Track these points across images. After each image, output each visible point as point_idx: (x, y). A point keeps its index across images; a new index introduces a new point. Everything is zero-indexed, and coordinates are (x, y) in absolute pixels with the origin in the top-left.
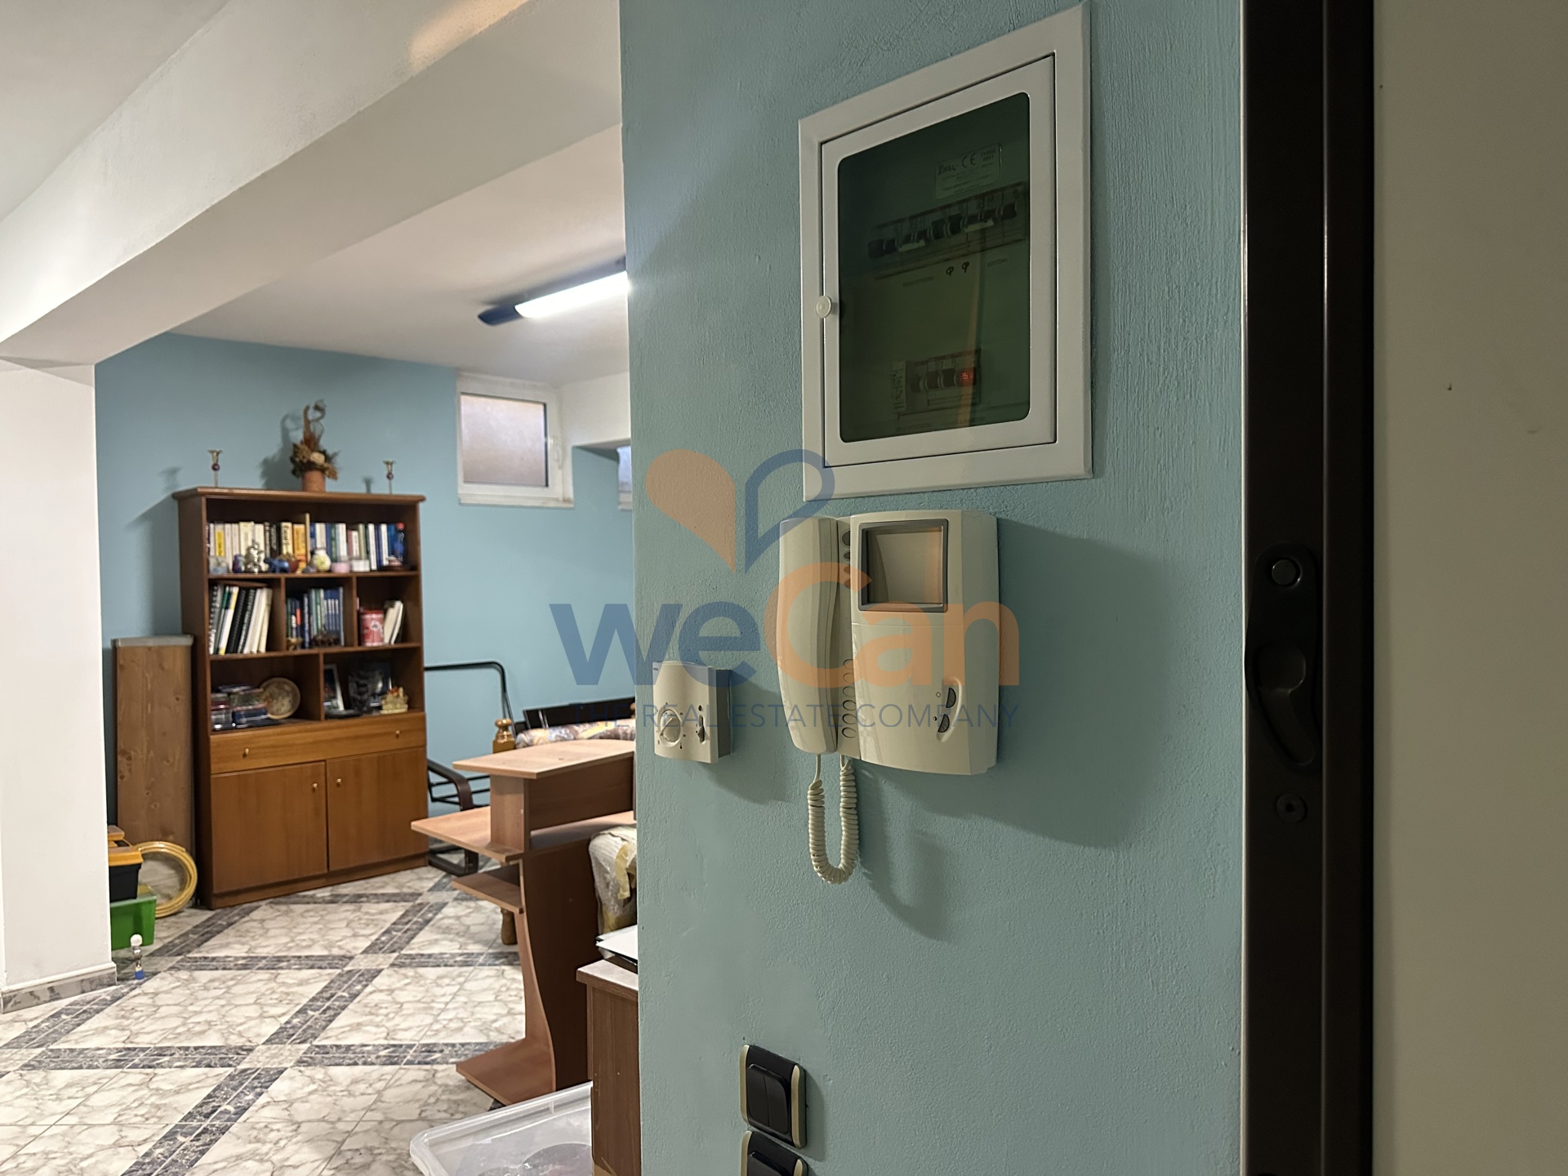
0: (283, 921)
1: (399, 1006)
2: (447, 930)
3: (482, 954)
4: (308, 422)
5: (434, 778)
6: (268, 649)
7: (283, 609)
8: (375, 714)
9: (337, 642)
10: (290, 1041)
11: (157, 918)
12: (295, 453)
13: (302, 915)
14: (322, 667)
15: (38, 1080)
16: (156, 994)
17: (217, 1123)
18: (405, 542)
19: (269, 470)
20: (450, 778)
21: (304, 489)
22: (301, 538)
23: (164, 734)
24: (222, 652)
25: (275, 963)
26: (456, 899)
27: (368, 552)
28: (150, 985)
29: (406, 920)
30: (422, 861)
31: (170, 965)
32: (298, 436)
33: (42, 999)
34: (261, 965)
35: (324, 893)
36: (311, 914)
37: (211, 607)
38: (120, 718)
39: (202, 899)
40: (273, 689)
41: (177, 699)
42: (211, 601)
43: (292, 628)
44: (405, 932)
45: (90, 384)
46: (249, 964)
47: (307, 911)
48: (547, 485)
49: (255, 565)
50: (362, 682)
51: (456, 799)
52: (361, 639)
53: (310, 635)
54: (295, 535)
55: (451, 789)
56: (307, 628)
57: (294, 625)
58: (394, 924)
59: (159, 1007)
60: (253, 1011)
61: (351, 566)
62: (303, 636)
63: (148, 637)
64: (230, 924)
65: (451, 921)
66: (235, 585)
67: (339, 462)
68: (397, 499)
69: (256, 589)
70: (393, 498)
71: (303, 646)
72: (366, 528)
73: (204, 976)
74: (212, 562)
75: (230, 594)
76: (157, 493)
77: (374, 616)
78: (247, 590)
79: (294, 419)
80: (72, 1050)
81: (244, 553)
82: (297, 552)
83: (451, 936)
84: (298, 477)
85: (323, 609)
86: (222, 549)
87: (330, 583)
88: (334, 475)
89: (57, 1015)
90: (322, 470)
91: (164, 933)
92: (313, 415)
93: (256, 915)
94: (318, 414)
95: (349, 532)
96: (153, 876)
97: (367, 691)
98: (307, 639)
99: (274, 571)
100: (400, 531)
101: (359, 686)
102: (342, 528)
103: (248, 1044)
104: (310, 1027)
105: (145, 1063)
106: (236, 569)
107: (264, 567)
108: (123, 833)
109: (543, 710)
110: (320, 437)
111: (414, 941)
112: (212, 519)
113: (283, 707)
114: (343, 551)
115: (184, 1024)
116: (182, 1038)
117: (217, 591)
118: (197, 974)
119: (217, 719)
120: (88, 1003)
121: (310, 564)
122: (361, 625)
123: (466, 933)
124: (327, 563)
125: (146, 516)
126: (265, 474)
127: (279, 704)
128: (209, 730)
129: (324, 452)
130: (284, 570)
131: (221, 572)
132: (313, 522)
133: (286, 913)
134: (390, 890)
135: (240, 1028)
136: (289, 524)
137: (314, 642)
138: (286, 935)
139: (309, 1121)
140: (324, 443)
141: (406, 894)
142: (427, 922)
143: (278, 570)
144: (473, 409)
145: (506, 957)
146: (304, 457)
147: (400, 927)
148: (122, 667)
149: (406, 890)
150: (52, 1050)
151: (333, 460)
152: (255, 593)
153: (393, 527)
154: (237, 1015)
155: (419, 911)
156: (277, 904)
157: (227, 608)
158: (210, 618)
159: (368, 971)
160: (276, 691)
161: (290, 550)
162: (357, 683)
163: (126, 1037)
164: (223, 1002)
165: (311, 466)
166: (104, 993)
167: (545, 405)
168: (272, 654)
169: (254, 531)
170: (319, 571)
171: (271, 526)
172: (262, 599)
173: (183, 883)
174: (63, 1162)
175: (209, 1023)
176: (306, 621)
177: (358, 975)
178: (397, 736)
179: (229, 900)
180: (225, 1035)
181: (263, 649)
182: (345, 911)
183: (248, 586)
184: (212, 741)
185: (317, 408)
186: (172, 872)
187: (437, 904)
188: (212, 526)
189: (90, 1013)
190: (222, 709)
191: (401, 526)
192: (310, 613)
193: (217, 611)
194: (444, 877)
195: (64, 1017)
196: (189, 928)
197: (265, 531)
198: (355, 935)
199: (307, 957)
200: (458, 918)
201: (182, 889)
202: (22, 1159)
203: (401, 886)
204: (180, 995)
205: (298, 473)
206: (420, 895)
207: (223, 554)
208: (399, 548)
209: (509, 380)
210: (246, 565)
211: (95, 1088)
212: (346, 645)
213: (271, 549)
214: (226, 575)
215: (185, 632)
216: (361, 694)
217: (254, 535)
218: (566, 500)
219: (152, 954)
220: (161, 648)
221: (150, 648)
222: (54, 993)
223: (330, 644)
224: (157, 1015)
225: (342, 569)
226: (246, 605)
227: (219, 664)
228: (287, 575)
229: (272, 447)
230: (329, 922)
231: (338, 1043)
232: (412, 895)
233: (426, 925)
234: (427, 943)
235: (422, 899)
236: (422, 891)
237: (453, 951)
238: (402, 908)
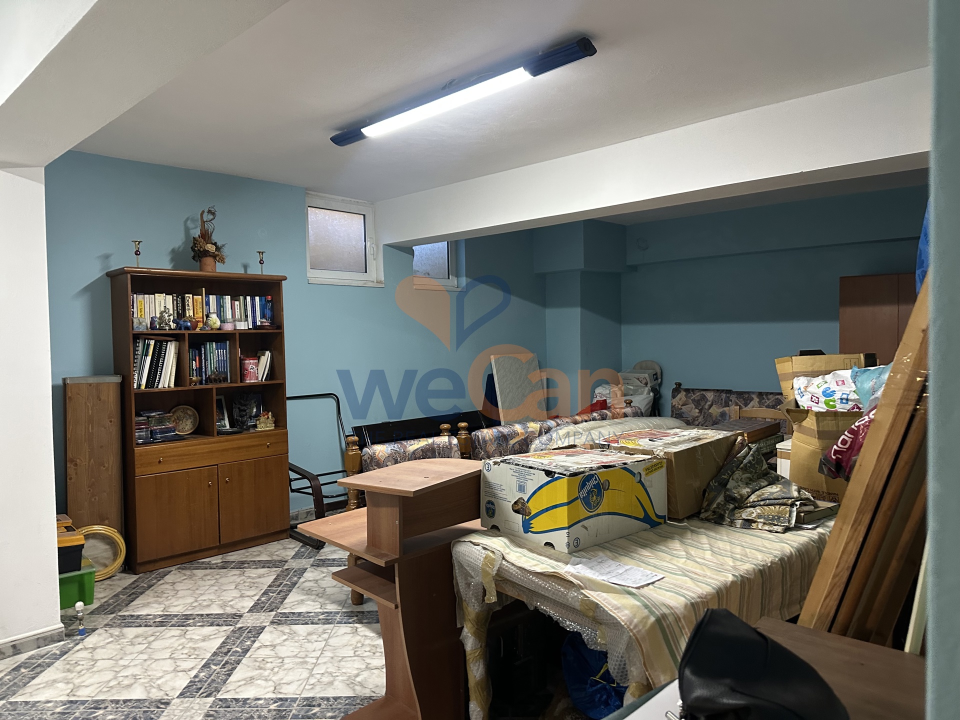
0: (188, 584)
1: (281, 660)
2: (308, 592)
3: (338, 613)
4: (203, 222)
5: (293, 475)
6: (175, 385)
7: (187, 356)
8: (252, 431)
9: (225, 380)
10: (199, 694)
11: (96, 582)
12: (195, 244)
13: (202, 579)
14: (215, 397)
16: (94, 649)
18: (272, 309)
19: (176, 256)
20: (304, 475)
21: (201, 270)
22: (199, 306)
23: (102, 447)
24: (143, 387)
25: (184, 621)
26: (312, 565)
27: (246, 316)
28: (91, 641)
29: (278, 583)
30: (285, 535)
31: (106, 622)
32: (196, 233)
33: (7, 654)
34: (173, 622)
35: (216, 560)
36: (209, 577)
37: (135, 354)
38: (69, 436)
39: (129, 566)
40: (179, 413)
41: (111, 422)
42: (135, 350)
43: (193, 369)
44: (279, 593)
45: (42, 183)
46: (164, 621)
47: (205, 575)
48: (366, 272)
49: (167, 324)
50: (242, 408)
51: (310, 491)
52: (243, 378)
53: (206, 375)
54: (195, 304)
55: (305, 483)
56: (204, 370)
57: (195, 368)
58: (270, 586)
59: (97, 661)
60: (168, 665)
61: (235, 326)
62: (201, 376)
63: (90, 377)
64: (150, 587)
65: (311, 584)
66: (152, 339)
67: (226, 251)
68: (268, 278)
69: (167, 342)
70: (264, 277)
71: (201, 383)
72: (245, 299)
73: (131, 632)
74: (135, 321)
75: (149, 345)
76: (94, 272)
77: (251, 361)
78: (161, 342)
79: (193, 220)
80: (27, 703)
81: (158, 315)
82: (196, 315)
83: (313, 597)
84: (197, 261)
85: (215, 356)
86: (143, 313)
87: (220, 337)
88: (222, 260)
89: (17, 669)
90: (214, 256)
91: (101, 595)
92: (207, 217)
93: (168, 578)
94: (211, 217)
95: (233, 301)
96: (94, 551)
97: (246, 415)
98: (204, 378)
99: (180, 329)
100: (269, 301)
101: (241, 411)
102: (228, 298)
103: (166, 697)
104: (213, 681)
106: (152, 327)
107: (173, 325)
108: (71, 521)
109: (364, 426)
110: (211, 234)
111: (286, 601)
112: (136, 291)
113: (187, 426)
114: (229, 315)
115: (115, 678)
116: (114, 691)
117: (139, 342)
118: (126, 630)
119: (139, 435)
120: (42, 657)
121: (205, 324)
122: (242, 368)
123: (321, 594)
124: (218, 323)
125: (87, 289)
126: (172, 260)
127: (184, 424)
128: (134, 445)
129: (215, 244)
130: (187, 328)
131: (142, 329)
132: (208, 294)
133: (191, 577)
134: (264, 558)
135: (159, 682)
136: (191, 296)
137: (209, 380)
138: (191, 596)
140: (215, 238)
141: (276, 561)
142: (295, 584)
143: (183, 328)
144: (315, 217)
145: (357, 616)
146: (201, 247)
147: (274, 589)
148: (70, 398)
149: (275, 558)
150: (11, 703)
151: (222, 250)
152: (167, 345)
153: (263, 298)
154: (157, 669)
155: (287, 576)
156: (183, 569)
157: (146, 355)
158: (135, 363)
159: (254, 627)
160: (182, 415)
161: (191, 314)
162: (239, 408)
163: (69, 691)
164: (145, 657)
165: (206, 253)
166: (54, 648)
167: (364, 215)
168: (180, 389)
169: (165, 300)
170: (212, 329)
171: (177, 297)
172: (171, 350)
173: (116, 555)
175: (135, 676)
176: (203, 365)
177: (247, 631)
178: (268, 446)
179: (150, 567)
180: (148, 688)
181: (172, 385)
182: (232, 576)
183: (162, 339)
184: (136, 452)
185: (209, 212)
186: (107, 547)
187: (299, 569)
188: (135, 295)
189: (43, 666)
190: (143, 428)
191: (269, 298)
192: (206, 360)
193: (139, 357)
194: (302, 546)
195: (23, 670)
196: (120, 589)
197: (173, 300)
198: (242, 596)
199: (208, 615)
200: (316, 581)
201: (115, 560)
203: (271, 555)
204: (112, 650)
205: (196, 259)
206: (286, 562)
207: (143, 316)
208: (268, 313)
209: (341, 198)
210: (160, 325)
212: (231, 383)
213: (178, 312)
214: (145, 331)
215: (116, 373)
216: (242, 416)
217: (165, 303)
218: (380, 282)
219: (92, 613)
220: (98, 384)
221: (90, 385)
222: (16, 649)
223: (220, 382)
224: (95, 669)
225: (228, 327)
226: (160, 353)
227: (140, 396)
228: (189, 332)
229: (178, 240)
230: (222, 584)
231: (236, 697)
232: (281, 561)
233: (294, 587)
234: (296, 603)
235: (288, 566)
236: (287, 558)
237: (316, 611)
238: (274, 573)
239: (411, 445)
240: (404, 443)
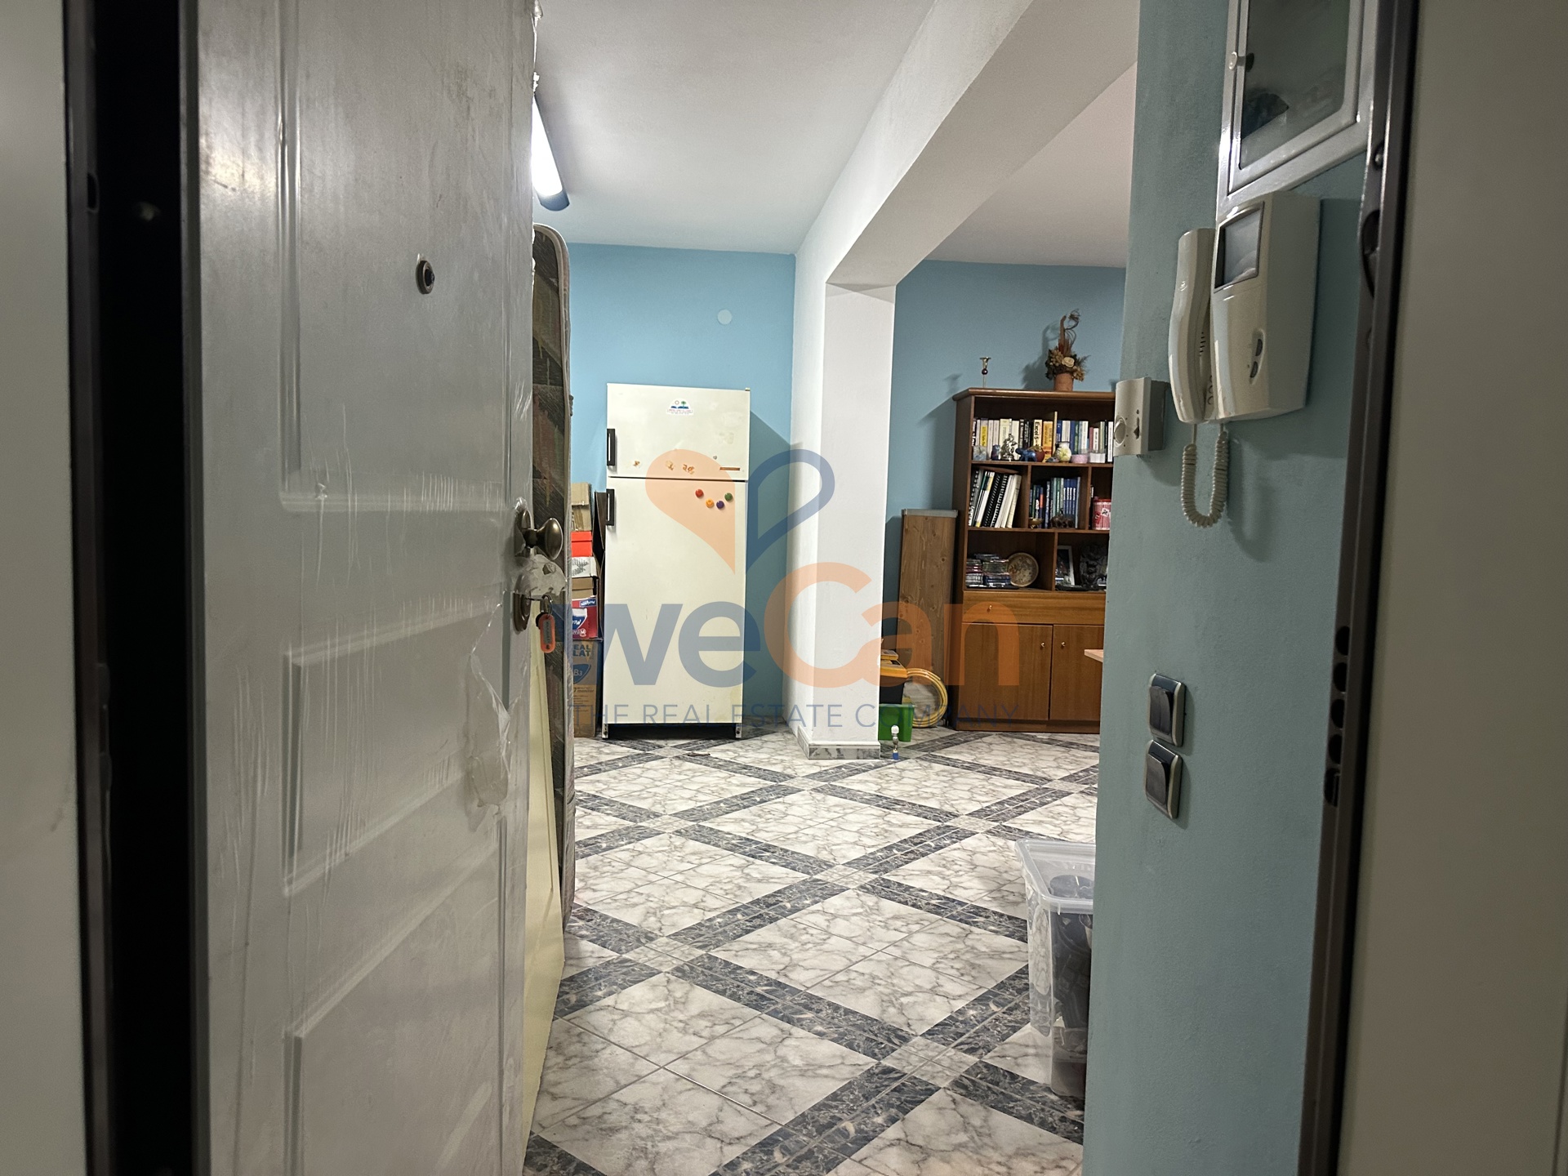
0: (1007, 747)
4: (1064, 330)
6: (1014, 525)
7: (1029, 494)
8: (1100, 591)
9: (1071, 524)
10: (986, 818)
11: (914, 727)
12: (1050, 358)
13: (1021, 747)
14: (1056, 547)
15: (819, 798)
16: (904, 770)
17: (921, 850)
19: (1030, 375)
21: (1055, 390)
22: (1049, 433)
23: (932, 586)
24: (978, 525)
25: (991, 771)
27: (1106, 447)
28: (901, 764)
31: (918, 756)
32: (1054, 344)
33: (833, 756)
34: (980, 769)
35: (1045, 736)
36: (1029, 747)
37: (972, 487)
38: (903, 570)
39: (950, 720)
40: (1018, 562)
41: (943, 560)
42: (973, 483)
43: (1035, 510)
45: (891, 302)
46: (972, 767)
47: (1025, 745)
49: (1009, 454)
50: (1091, 563)
52: (1092, 523)
53: (1049, 517)
54: (1044, 431)
56: (1047, 511)
57: (1037, 508)
58: (1093, 767)
59: (903, 778)
60: (967, 795)
61: (1089, 458)
62: (1044, 517)
63: (927, 510)
64: (966, 741)
66: (992, 471)
67: (1087, 365)
69: (1008, 475)
71: (1043, 527)
72: (1107, 425)
73: (938, 767)
74: (976, 449)
75: (988, 478)
76: (940, 396)
77: (1105, 503)
78: (1002, 475)
79: (1054, 329)
80: (843, 788)
81: (1001, 444)
82: (1044, 445)
84: (1050, 379)
85: (1062, 494)
86: (985, 441)
87: (1071, 473)
88: (1081, 377)
89: (840, 767)
90: (1072, 372)
91: (917, 737)
92: (1068, 324)
93: (988, 739)
94: (1073, 323)
95: (1091, 428)
96: (915, 694)
97: (1095, 572)
98: (1047, 521)
99: (1024, 460)
101: (1089, 566)
102: (1085, 424)
103: (956, 812)
104: (1003, 814)
105: (886, 806)
106: (994, 457)
107: (1017, 456)
108: (897, 655)
110: (1072, 343)
112: (979, 416)
113: (1025, 577)
114: (1084, 444)
115: (917, 791)
116: (912, 798)
117: (978, 474)
118: (934, 764)
119: (973, 579)
120: (860, 765)
121: (1054, 455)
122: (1093, 511)
124: (1069, 455)
125: (931, 415)
126: (1025, 379)
127: (1021, 574)
128: (964, 587)
129: (1074, 357)
130: (1031, 459)
131: (982, 459)
132: (1060, 419)
133: (1010, 743)
135: (953, 802)
136: (1040, 421)
137: (1052, 523)
138: (1005, 756)
139: (984, 867)
140: (1074, 349)
143: (1026, 459)
146: (1057, 362)
148: (907, 530)
150: (831, 785)
151: (1083, 364)
152: (1008, 479)
154: (952, 795)
156: (1004, 736)
157: (985, 489)
158: (971, 496)
159: (1060, 791)
160: (1020, 563)
161: (1039, 443)
162: (1087, 563)
163: (878, 789)
164: (946, 785)
165: (1062, 369)
166: (871, 762)
168: (1017, 530)
169: (1011, 426)
170: (1060, 462)
171: (1025, 423)
172: (1013, 484)
173: (938, 705)
174: (823, 843)
175: (933, 794)
176: (1047, 505)
177: (1051, 792)
179: (968, 726)
180: (942, 804)
181: (1010, 526)
182: (1057, 751)
183: (1003, 471)
184: (965, 595)
185: (1072, 317)
186: (930, 695)
188: (979, 421)
189: (859, 771)
190: (976, 572)
192: (1051, 499)
193: (977, 491)
195: (843, 769)
196: (937, 737)
197: (1020, 426)
198: (1058, 767)
199: (1016, 772)
201: (937, 709)
202: (801, 835)
204: (920, 774)
205: (1050, 376)
207: (985, 445)
210: (1002, 454)
211: (851, 811)
212: (1079, 528)
213: (1024, 441)
214: (985, 461)
215: (953, 508)
216: (1090, 573)
217: (1011, 430)
219: (908, 747)
220: (935, 518)
221: (926, 518)
222: (840, 753)
223: (1065, 526)
224: (902, 782)
225: (1080, 460)
226: (999, 488)
227: (974, 533)
228: (1033, 463)
229: (1033, 355)
230: (1041, 755)
231: (1021, 828)
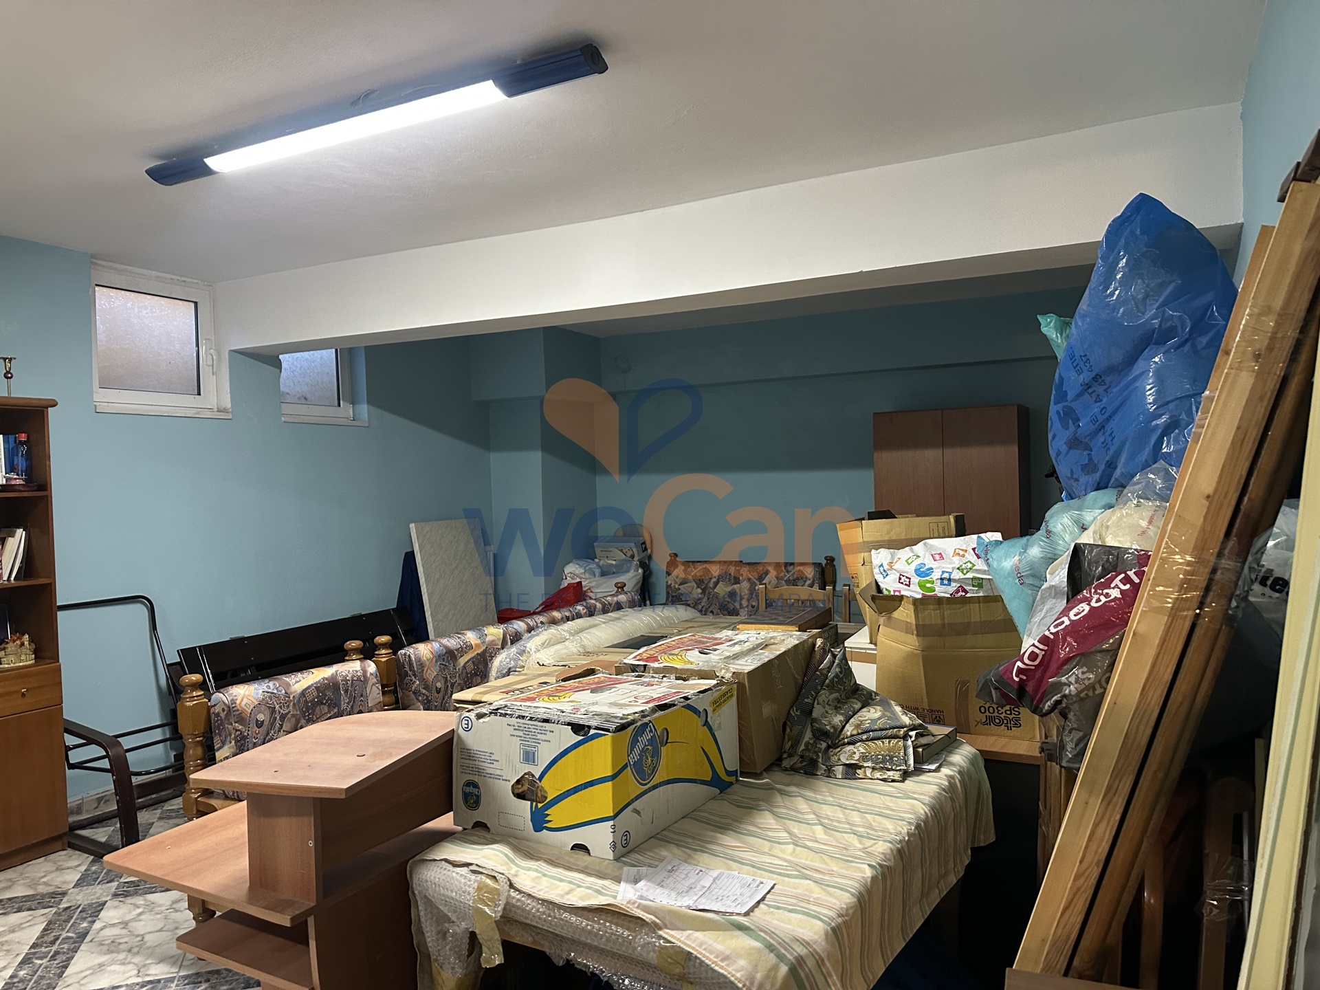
2: (112, 947)
3: (171, 980)
5: (70, 740)
18: (29, 456)
20: (90, 738)
26: (115, 895)
29: (50, 938)
30: (59, 844)
44: (53, 958)
48: (199, 394)
51: (105, 764)
55: (95, 751)
58: (34, 946)
65: (116, 931)
68: (20, 402)
70: (14, 402)
83: (122, 956)
100: (22, 443)
109: (200, 647)
111: (69, 971)
123: (137, 947)
134: (20, 891)
141: (43, 896)
142: (83, 936)
144: (106, 301)
145: (208, 981)
147: (43, 949)
149: (42, 889)
153: (11, 438)
155: (67, 921)
167: (196, 303)
178: (23, 695)
187: (90, 905)
191: (23, 437)
194: (93, 862)
200: (125, 924)
203: (34, 884)
206: (64, 894)
208: (21, 463)
209: (154, 273)
218: (225, 411)
232: (53, 895)
233: (82, 942)
234: (88, 972)
235: (68, 901)
236: (65, 887)
237: (129, 982)
238: (42, 919)
239: (297, 682)
240: (286, 678)
